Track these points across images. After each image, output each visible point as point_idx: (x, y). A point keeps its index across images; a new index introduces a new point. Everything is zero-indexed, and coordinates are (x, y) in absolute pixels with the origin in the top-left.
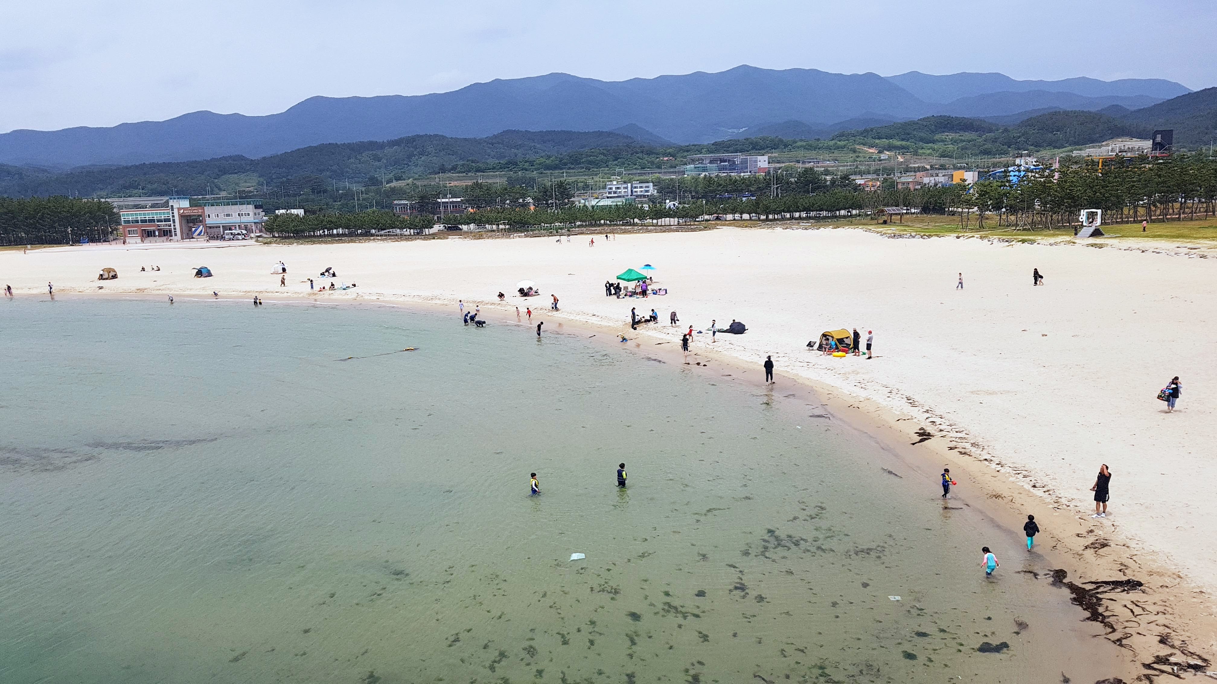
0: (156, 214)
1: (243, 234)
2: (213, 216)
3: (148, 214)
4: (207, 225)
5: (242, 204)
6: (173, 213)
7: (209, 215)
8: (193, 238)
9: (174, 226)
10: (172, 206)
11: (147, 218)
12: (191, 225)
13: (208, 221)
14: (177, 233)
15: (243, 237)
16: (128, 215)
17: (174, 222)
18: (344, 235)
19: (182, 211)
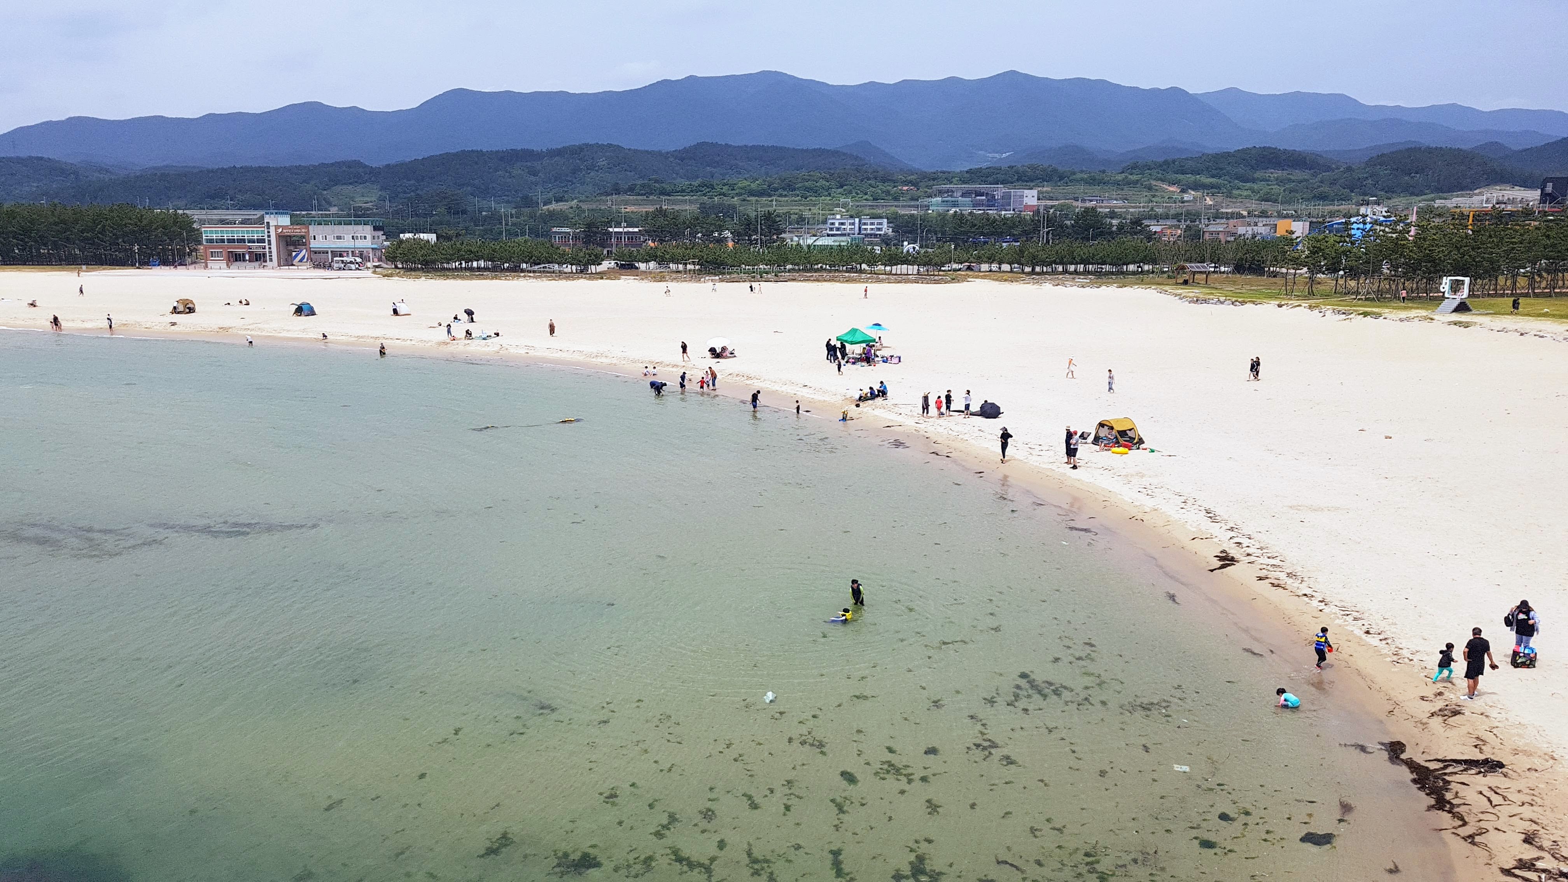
0: (248, 232)
1: (357, 263)
2: (319, 238)
3: (238, 232)
4: (312, 249)
5: (358, 224)
6: (269, 232)
7: (314, 236)
8: (293, 265)
9: (270, 248)
10: (268, 223)
11: (236, 238)
12: (292, 248)
13: (314, 244)
14: (273, 257)
15: (357, 266)
16: (211, 232)
17: (270, 244)
18: (486, 269)
19: (280, 230)
